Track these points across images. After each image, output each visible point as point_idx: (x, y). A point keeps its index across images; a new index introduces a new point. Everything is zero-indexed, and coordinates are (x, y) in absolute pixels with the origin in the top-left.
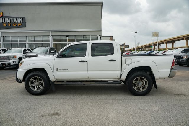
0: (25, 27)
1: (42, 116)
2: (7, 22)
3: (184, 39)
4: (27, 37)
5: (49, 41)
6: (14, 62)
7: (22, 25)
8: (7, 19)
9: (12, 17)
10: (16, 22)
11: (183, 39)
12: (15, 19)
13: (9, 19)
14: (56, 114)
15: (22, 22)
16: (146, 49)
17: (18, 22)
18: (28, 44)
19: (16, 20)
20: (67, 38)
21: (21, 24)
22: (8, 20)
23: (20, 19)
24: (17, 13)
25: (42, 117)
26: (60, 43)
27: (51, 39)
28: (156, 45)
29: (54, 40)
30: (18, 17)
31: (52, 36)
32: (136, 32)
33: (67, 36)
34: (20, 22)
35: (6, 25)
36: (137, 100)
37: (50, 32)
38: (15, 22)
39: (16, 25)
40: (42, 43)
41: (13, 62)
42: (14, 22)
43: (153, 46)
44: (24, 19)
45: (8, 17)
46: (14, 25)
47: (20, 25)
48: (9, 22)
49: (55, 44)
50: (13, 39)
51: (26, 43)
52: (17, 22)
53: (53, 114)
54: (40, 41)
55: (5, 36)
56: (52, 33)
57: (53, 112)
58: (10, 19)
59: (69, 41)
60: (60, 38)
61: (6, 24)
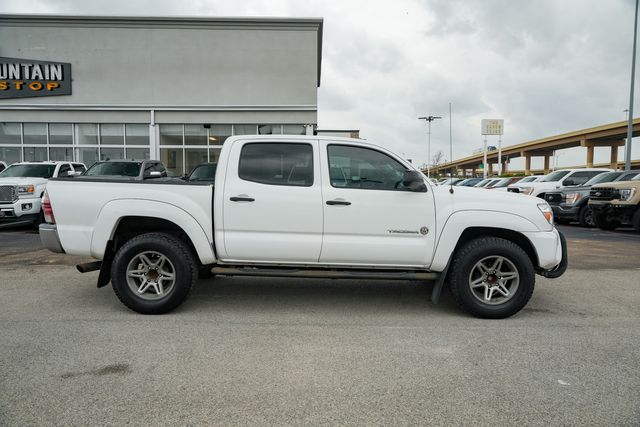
0: (70, 94)
1: (69, 375)
2: (11, 77)
3: (583, 142)
4: (77, 127)
5: (146, 140)
6: (27, 207)
7: (59, 86)
8: (11, 68)
9: (27, 61)
10: (41, 77)
11: (577, 144)
12: (37, 68)
13: (18, 67)
14: (119, 369)
15: (59, 78)
16: (464, 173)
17: (47, 78)
18: (77, 150)
19: (39, 71)
20: (208, 132)
21: (56, 85)
22: (14, 71)
23: (53, 69)
24: (43, 48)
25: (69, 380)
26: (184, 147)
27: (154, 133)
28: (495, 160)
29: (165, 138)
30: (46, 62)
31: (157, 126)
32: (430, 119)
33: (207, 126)
34: (53, 78)
35: (5, 87)
36: (391, 325)
37: (152, 112)
38: (37, 77)
39: (40, 86)
40: (125, 146)
41: (24, 206)
42: (33, 77)
43: (486, 165)
44: (66, 69)
45: (14, 61)
46: (34, 86)
47: (52, 89)
48: (18, 77)
49: (169, 150)
50: (30, 132)
51: (73, 146)
52: (44, 77)
53: (106, 368)
54: (118, 140)
55: (4, 123)
56: (158, 114)
57: (108, 363)
58: (21, 68)
59: (212, 143)
60: (182, 132)
61: (8, 84)
